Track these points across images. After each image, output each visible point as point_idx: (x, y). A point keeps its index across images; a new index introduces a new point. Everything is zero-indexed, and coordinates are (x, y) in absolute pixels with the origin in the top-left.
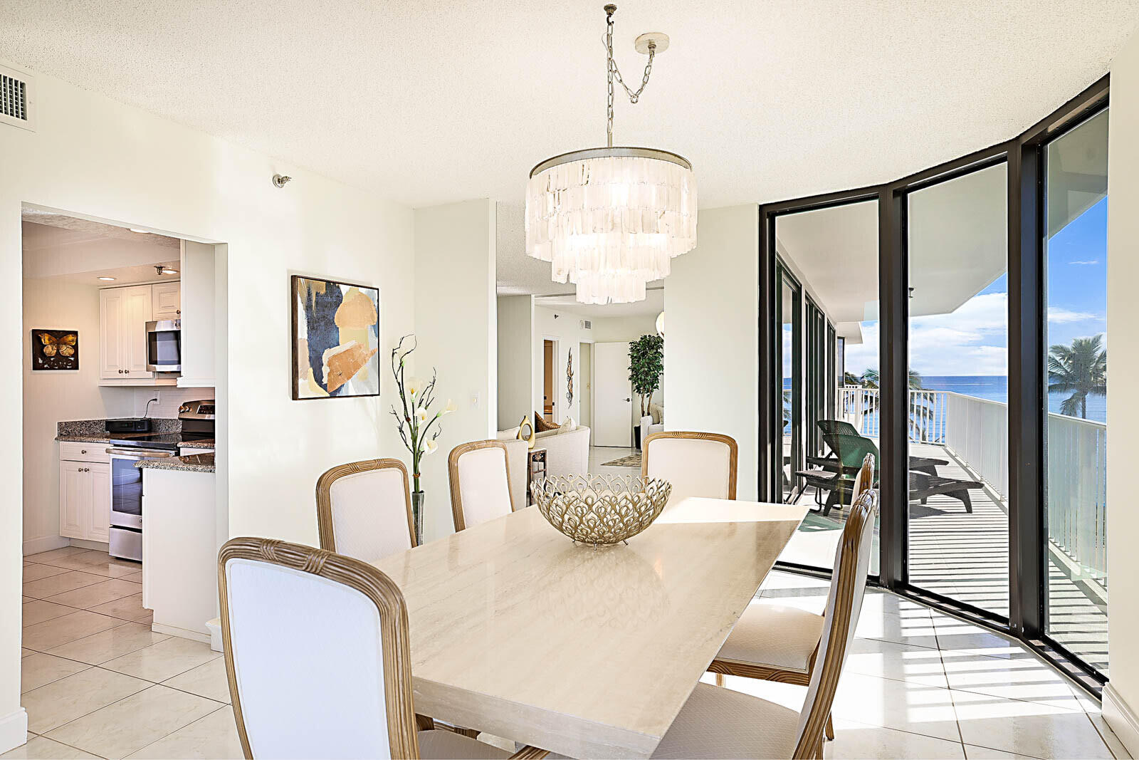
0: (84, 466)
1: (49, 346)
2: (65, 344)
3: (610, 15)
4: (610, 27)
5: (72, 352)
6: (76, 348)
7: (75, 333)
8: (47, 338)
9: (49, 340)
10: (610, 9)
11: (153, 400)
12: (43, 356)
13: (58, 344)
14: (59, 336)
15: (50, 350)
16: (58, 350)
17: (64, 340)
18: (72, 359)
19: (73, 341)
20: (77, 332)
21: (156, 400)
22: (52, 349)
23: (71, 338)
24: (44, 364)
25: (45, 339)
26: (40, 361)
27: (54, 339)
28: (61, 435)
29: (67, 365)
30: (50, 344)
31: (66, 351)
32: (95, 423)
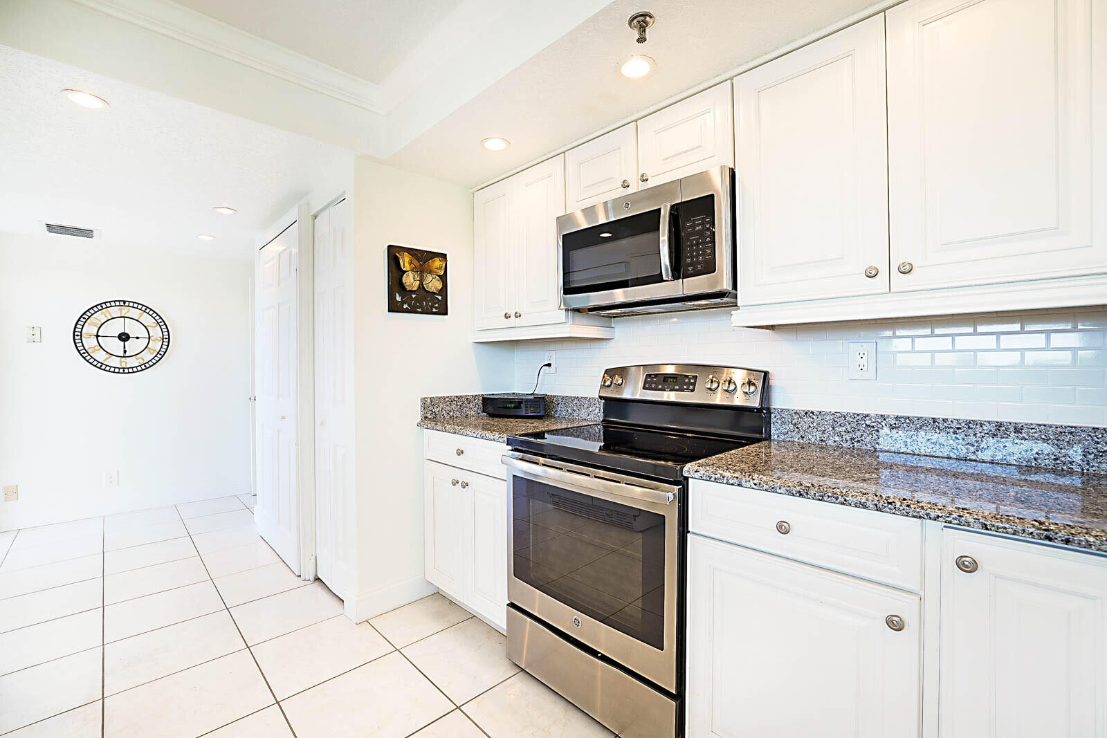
0: (462, 476)
1: (410, 273)
2: (431, 272)
5: (439, 285)
6: (443, 278)
7: (444, 256)
8: (407, 260)
9: (411, 263)
11: (546, 365)
12: (402, 287)
13: (422, 272)
14: (423, 258)
15: (411, 280)
16: (421, 281)
17: (429, 266)
18: (440, 298)
19: (440, 268)
20: (446, 255)
21: (549, 365)
22: (414, 279)
23: (437, 263)
24: (403, 302)
25: (405, 261)
26: (398, 298)
27: (415, 262)
28: (426, 417)
29: (432, 307)
30: (412, 271)
31: (433, 284)
32: (469, 399)
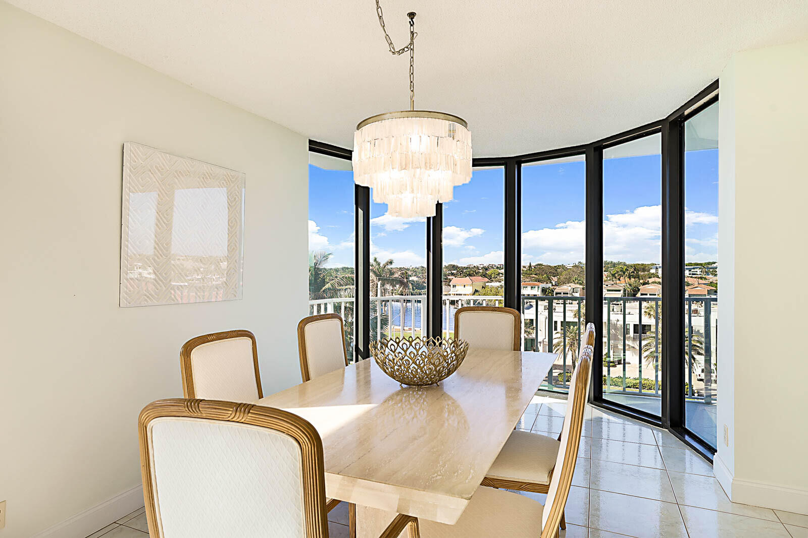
3: (412, 19)
4: (412, 27)
10: (412, 15)
